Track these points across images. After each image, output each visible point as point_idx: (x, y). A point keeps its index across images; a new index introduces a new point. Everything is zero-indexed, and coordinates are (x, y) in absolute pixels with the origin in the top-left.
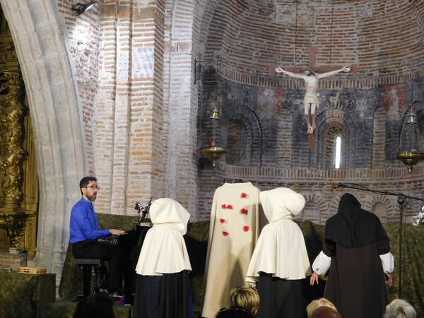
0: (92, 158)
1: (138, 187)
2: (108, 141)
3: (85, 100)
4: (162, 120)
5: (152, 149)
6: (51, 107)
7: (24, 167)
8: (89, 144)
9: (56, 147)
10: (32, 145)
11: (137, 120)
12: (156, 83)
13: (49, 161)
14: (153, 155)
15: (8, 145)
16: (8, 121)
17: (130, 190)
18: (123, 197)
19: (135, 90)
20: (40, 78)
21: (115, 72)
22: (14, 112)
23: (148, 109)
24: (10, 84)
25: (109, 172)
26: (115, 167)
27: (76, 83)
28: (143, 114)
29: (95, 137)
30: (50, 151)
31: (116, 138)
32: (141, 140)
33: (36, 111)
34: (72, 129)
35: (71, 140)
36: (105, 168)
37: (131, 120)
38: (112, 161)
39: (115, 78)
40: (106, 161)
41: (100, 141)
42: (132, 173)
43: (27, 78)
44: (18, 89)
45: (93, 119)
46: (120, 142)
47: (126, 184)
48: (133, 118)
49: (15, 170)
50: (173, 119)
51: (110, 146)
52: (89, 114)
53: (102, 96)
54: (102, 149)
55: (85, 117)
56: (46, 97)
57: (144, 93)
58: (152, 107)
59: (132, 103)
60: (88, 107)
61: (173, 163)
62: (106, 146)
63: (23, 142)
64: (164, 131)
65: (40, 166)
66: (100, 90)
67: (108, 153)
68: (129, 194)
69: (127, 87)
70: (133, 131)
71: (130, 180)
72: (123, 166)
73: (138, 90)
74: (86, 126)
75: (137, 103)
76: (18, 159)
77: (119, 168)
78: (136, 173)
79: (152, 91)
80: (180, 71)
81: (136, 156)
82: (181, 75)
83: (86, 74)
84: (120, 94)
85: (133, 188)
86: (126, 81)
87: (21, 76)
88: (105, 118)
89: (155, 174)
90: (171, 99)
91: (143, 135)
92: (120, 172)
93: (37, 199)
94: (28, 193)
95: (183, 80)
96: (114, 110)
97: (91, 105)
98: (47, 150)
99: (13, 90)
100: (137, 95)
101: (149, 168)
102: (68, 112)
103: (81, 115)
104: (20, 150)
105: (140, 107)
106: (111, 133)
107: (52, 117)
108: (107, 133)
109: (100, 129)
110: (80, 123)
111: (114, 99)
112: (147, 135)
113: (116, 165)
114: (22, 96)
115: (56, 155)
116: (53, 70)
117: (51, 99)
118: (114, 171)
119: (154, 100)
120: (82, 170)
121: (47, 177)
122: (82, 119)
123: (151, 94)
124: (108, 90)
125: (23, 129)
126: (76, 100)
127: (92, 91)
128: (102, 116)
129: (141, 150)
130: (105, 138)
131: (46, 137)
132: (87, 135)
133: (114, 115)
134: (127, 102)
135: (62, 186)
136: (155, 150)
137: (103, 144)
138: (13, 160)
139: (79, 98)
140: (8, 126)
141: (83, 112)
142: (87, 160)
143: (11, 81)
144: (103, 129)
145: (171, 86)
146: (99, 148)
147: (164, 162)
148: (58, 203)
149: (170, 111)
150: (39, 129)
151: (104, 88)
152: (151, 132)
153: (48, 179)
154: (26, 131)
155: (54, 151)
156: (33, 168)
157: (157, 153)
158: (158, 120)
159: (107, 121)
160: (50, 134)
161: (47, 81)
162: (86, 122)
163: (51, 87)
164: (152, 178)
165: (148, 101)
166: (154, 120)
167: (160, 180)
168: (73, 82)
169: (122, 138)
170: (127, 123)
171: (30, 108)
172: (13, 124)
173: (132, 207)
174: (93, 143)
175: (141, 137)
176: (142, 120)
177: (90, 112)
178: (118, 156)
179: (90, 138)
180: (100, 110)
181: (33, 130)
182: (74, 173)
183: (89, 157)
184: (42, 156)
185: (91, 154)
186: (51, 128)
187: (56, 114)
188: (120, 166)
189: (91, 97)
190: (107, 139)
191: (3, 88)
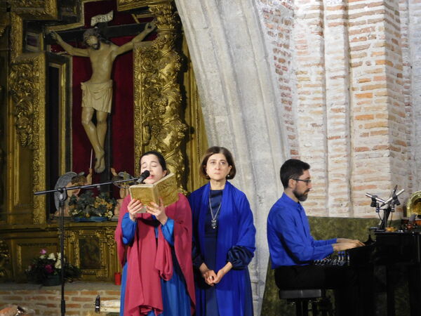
0: (293, 130)
1: (370, 172)
2: (316, 102)
3: (276, 39)
4: (401, 60)
5: (388, 108)
6: (226, 55)
7: (188, 152)
8: (286, 108)
9: (236, 117)
10: (199, 117)
11: (360, 64)
12: (388, 2)
13: (227, 139)
14: (391, 118)
15: (162, 119)
16: (160, 81)
17: (357, 177)
18: (346, 190)
19: (355, 16)
20: (204, 10)
22: (168, 66)
23: (377, 46)
24: (159, 23)
25: (322, 151)
26: (330, 142)
27: (260, 13)
28: (369, 54)
29: (295, 96)
30: (227, 122)
31: (329, 95)
32: (369, 96)
33: (202, 62)
34: (259, 85)
35: (259, 105)
36: (314, 144)
37: (350, 65)
38: (325, 132)
40: (316, 133)
41: (304, 102)
42: (359, 150)
43: (184, 10)
44: (171, 31)
45: (290, 68)
46: (335, 102)
47: (350, 168)
48: (353, 61)
49: (176, 158)
50: (418, 57)
51: (321, 109)
52: (284, 61)
53: (303, 29)
54: (308, 115)
55: (278, 66)
56: (216, 39)
57: (370, 19)
58: (382, 41)
59: (351, 38)
60: (283, 49)
62: (314, 110)
63: (184, 112)
64: (404, 79)
66: (298, 21)
67: (318, 120)
68: (355, 184)
69: (341, 12)
70: (355, 83)
71: (355, 161)
72: (344, 140)
73: (359, 15)
74: (281, 79)
75: (358, 36)
76: (178, 140)
77: (337, 144)
78: (365, 149)
79: (382, 16)
81: (363, 123)
84: (330, 25)
85: (363, 173)
86: (339, 2)
87: (175, 9)
88: (309, 65)
89: (395, 149)
90: (411, 26)
91: (372, 88)
92: (339, 150)
96: (323, 51)
97: (287, 46)
98: (224, 123)
99: (165, 31)
100: (358, 24)
101: (384, 140)
102: (251, 59)
103: (272, 62)
104: (180, 126)
105: (363, 43)
106: (320, 89)
107: (227, 71)
108: (312, 89)
109: (303, 83)
110: (271, 77)
111: (321, 34)
113: (332, 138)
114: (178, 40)
115: (237, 129)
117: (223, 40)
118: (330, 149)
119: (386, 29)
120: (279, 149)
122: (273, 69)
123: (380, 21)
124: (310, 20)
125: (183, 91)
126: (263, 40)
127: (287, 23)
128: (303, 63)
129: (370, 113)
130: (312, 96)
131: (220, 103)
132: (283, 95)
133: (323, 59)
134: (342, 36)
135: (249, 178)
136: (393, 111)
137: (309, 105)
138: (172, 142)
139: (266, 36)
140: (160, 89)
141: (275, 58)
142: (286, 133)
143: (159, 19)
144: (307, 83)
145: (411, 6)
146: (304, 113)
147: (408, 129)
149: (412, 45)
150: (208, 89)
151: (305, 17)
152: (384, 82)
154: (187, 95)
155: (234, 123)
156: (203, 152)
157: (397, 116)
158: (395, 62)
159: (314, 69)
160: (225, 97)
161: (215, 13)
162: (281, 73)
163: (222, 24)
164: (391, 155)
165: (377, 33)
166: (388, 63)
167: (403, 158)
168: (256, 11)
169: (338, 95)
170: (345, 70)
171: (192, 58)
172: (167, 87)
173: (361, 204)
174: (293, 105)
175: (369, 91)
176: (369, 64)
177: (286, 58)
178: (333, 124)
179: (288, 99)
180: (300, 53)
181: (200, 93)
182: (267, 155)
183: (288, 128)
184: (216, 132)
185: (292, 124)
186: (227, 88)
187: (233, 66)
188: (339, 140)
189: (285, 34)
190: (314, 99)
191: (147, 31)
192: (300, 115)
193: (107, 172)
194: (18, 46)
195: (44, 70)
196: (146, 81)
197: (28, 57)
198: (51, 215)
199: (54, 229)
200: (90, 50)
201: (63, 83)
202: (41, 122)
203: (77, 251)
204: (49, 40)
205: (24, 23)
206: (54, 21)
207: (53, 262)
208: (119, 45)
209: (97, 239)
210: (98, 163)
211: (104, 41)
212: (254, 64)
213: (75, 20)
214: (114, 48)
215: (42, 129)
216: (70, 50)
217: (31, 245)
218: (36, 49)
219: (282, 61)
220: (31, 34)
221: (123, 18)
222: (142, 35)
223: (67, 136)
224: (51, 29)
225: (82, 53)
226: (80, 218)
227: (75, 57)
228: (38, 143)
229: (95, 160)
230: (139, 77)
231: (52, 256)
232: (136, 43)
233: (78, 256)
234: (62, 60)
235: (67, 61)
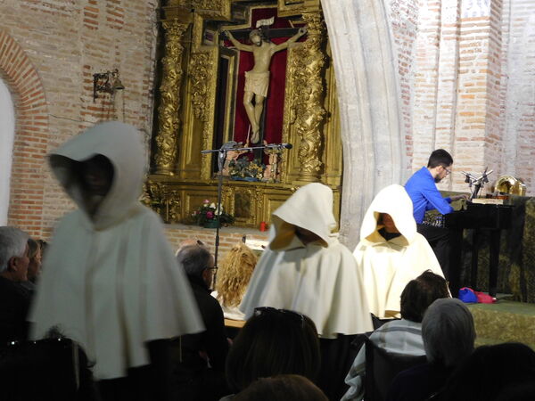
0: (409, 120)
1: (468, 158)
2: (429, 99)
3: (401, 46)
4: (500, 71)
5: (487, 108)
6: (361, 56)
7: (325, 131)
8: (406, 103)
9: (364, 105)
10: (336, 105)
11: (467, 71)
12: (493, 24)
13: (356, 123)
14: (488, 116)
15: (306, 104)
16: (307, 74)
17: (457, 161)
19: (465, 33)
20: (346, 19)
21: (440, 11)
23: (481, 57)
24: (309, 28)
25: (431, 138)
27: (390, 25)
28: (474, 64)
29: (413, 93)
30: (357, 110)
31: (440, 94)
32: (472, 97)
33: (340, 61)
34: (385, 83)
35: (384, 98)
36: (425, 132)
37: (459, 72)
38: (435, 123)
39: (439, 18)
40: (427, 124)
41: (419, 99)
42: (460, 139)
43: (330, 19)
44: (319, 35)
45: (411, 70)
46: (444, 100)
48: (462, 69)
49: (315, 136)
50: (514, 70)
51: (433, 105)
52: (406, 65)
53: (423, 40)
54: (422, 109)
55: (401, 69)
56: (353, 43)
57: (477, 37)
58: (486, 54)
59: (461, 50)
60: (406, 55)
61: (512, 128)
62: (427, 105)
63: (324, 100)
64: (502, 87)
65: (344, 130)
66: (420, 34)
67: (430, 113)
68: (455, 166)
69: (455, 29)
70: (461, 86)
71: (456, 148)
72: (449, 131)
73: (469, 32)
74: (403, 79)
75: (467, 49)
76: (318, 122)
77: (443, 134)
78: (465, 139)
79: (488, 34)
80: (523, 8)
81: (465, 118)
82: (526, 13)
83: (403, 14)
84: (445, 39)
85: (462, 158)
86: (454, 21)
87: (322, 18)
88: (426, 70)
89: (489, 141)
90: (511, 45)
91: (474, 91)
92: (444, 138)
93: (340, 170)
94: (329, 163)
95: (527, 19)
96: (438, 59)
97: (409, 53)
98: (353, 110)
99: (313, 35)
100: (468, 39)
101: (482, 133)
102: (380, 61)
103: (397, 65)
104: (320, 111)
105: (470, 55)
106: (434, 89)
107: (360, 69)
108: (428, 89)
109: (420, 83)
110: (394, 76)
111: (438, 45)
112: (480, 90)
113: (439, 129)
114: (323, 43)
115: (365, 116)
116: (362, 8)
117: (359, 44)
118: (437, 137)
119: (490, 45)
120: (397, 134)
121: (353, 143)
122: (397, 70)
123: (485, 38)
124: (430, 34)
125: (324, 84)
126: (391, 47)
127: (411, 35)
128: (421, 68)
129: (471, 111)
131: (353, 94)
132: (403, 91)
133: (437, 65)
134: (454, 48)
135: (371, 155)
136: (490, 110)
137: (424, 102)
138: (313, 123)
139: (393, 42)
140: (307, 80)
141: (399, 62)
142: (404, 122)
143: (310, 25)
144: (423, 83)
145: (512, 28)
146: (419, 108)
147: (501, 127)
148: (367, 176)
149: (509, 60)
150: (344, 83)
151: (425, 31)
152: (485, 87)
153: (355, 146)
154: (328, 87)
155: (363, 111)
156: (336, 132)
157: (493, 115)
158: (495, 72)
159: (429, 73)
160: (357, 90)
161: (354, 22)
162: (403, 75)
163: (359, 31)
164: (486, 145)
165: (482, 47)
166: (489, 72)
167: (495, 149)
168: (387, 23)
169: (447, 94)
170: (455, 75)
171: (333, 57)
172: (312, 78)
173: (459, 182)
174: (411, 101)
175: (472, 94)
176: (474, 72)
177: (408, 62)
178: (441, 117)
179: (407, 95)
180: (419, 59)
181: (337, 86)
182: (387, 138)
183: (405, 118)
184: (348, 117)
185: (408, 115)
186: (359, 83)
187: (365, 65)
188: (445, 131)
189: (408, 43)
190: (428, 97)
191: (300, 34)
192: (415, 108)
194: (198, 40)
195: (217, 60)
196: (295, 74)
197: (205, 49)
198: (215, 174)
199: (216, 185)
200: (254, 46)
201: (231, 71)
202: (212, 100)
203: (233, 203)
204: (223, 37)
205: (204, 21)
206: (228, 22)
207: (213, 210)
208: (277, 44)
209: (249, 195)
210: (254, 135)
211: (265, 40)
212: (382, 65)
213: (244, 22)
214: (273, 46)
215: (212, 106)
216: (239, 46)
217: (198, 195)
218: (211, 43)
219: (405, 65)
220: (208, 31)
221: (282, 22)
222: (296, 37)
223: (232, 113)
224: (225, 28)
225: (248, 48)
226: (237, 177)
227: (242, 51)
228: (208, 117)
229: (251, 133)
230: (291, 70)
231: (213, 205)
232: (291, 44)
233: (233, 207)
234: (232, 53)
235: (235, 54)
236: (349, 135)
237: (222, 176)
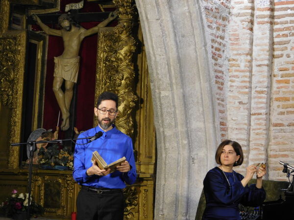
0: (223, 106)
1: (284, 144)
2: (244, 84)
3: (214, 31)
7: (137, 118)
8: (219, 88)
9: (178, 92)
10: (148, 90)
11: (282, 56)
13: (169, 110)
15: (118, 91)
16: (118, 59)
17: (273, 147)
18: (264, 157)
19: (279, 17)
20: (157, 4)
22: (125, 48)
24: (120, 13)
25: (245, 124)
26: (253, 117)
27: (203, 10)
28: (289, 48)
29: (227, 78)
30: (170, 96)
31: (254, 80)
32: (287, 82)
33: (153, 47)
34: (198, 68)
35: (197, 84)
36: (239, 118)
37: (273, 56)
38: (249, 109)
40: (242, 109)
41: (233, 84)
42: (276, 125)
43: (142, 4)
44: (130, 20)
45: (224, 55)
46: (258, 85)
47: (268, 139)
48: (276, 53)
49: (127, 122)
51: (247, 90)
53: (236, 25)
54: (237, 94)
55: (214, 54)
56: (165, 28)
59: (275, 34)
60: (219, 40)
62: (242, 90)
63: (136, 86)
65: (157, 116)
66: (233, 18)
67: (244, 99)
68: (271, 153)
69: (268, 13)
70: (276, 71)
71: (272, 134)
72: (264, 116)
73: (283, 16)
74: (216, 64)
75: (281, 33)
76: (130, 108)
77: (259, 119)
78: (281, 125)
81: (281, 103)
84: (259, 23)
85: (278, 144)
86: (267, 5)
87: (134, 2)
88: (240, 54)
91: (290, 75)
92: (259, 124)
93: (154, 158)
94: (142, 151)
96: (251, 43)
97: (222, 38)
98: (167, 97)
99: (124, 20)
100: (282, 23)
102: (193, 47)
103: (210, 50)
104: (132, 97)
105: (285, 39)
106: (248, 74)
107: (173, 55)
108: (242, 74)
109: (234, 68)
110: (208, 62)
111: (251, 29)
113: (255, 114)
114: (135, 27)
115: (178, 102)
117: (171, 30)
118: (252, 123)
120: (211, 121)
121: (166, 130)
122: (210, 56)
124: (243, 18)
125: (136, 69)
126: (204, 32)
127: (224, 19)
128: (235, 52)
129: (287, 96)
130: (240, 80)
131: (166, 80)
132: (217, 77)
133: (251, 50)
134: (268, 32)
135: (185, 142)
137: (238, 87)
138: (125, 109)
139: (206, 29)
140: (118, 66)
141: (212, 47)
142: (218, 108)
143: (121, 10)
144: (238, 68)
146: (233, 93)
148: (181, 163)
150: (157, 69)
151: (238, 15)
153: (168, 133)
154: (140, 72)
155: (176, 97)
156: (149, 119)
159: (243, 57)
160: (170, 76)
161: (166, 7)
162: (216, 60)
163: (171, 17)
168: (200, 8)
169: (262, 80)
170: (269, 60)
171: (145, 43)
172: (124, 64)
173: (275, 169)
174: (225, 86)
175: (287, 78)
176: (288, 56)
177: (221, 47)
178: (257, 103)
179: (220, 80)
180: (233, 44)
181: (150, 71)
182: (201, 125)
183: (219, 104)
184: (161, 104)
185: (223, 101)
186: (172, 68)
187: (178, 51)
188: (260, 116)
189: (221, 28)
190: (242, 82)
191: (111, 19)
192: (230, 94)
193: (70, 130)
194: (5, 24)
195: (24, 45)
196: (107, 59)
197: (13, 34)
198: (23, 162)
199: (25, 174)
200: (63, 31)
201: (39, 56)
202: (20, 86)
203: (42, 193)
204: (30, 21)
205: (11, 6)
206: (36, 6)
207: (22, 201)
208: (87, 28)
209: (59, 184)
210: (64, 123)
211: (75, 25)
212: (194, 51)
213: (52, 6)
214: (83, 30)
215: (20, 92)
217: (5, 185)
218: (19, 27)
219: (218, 49)
220: (16, 15)
221: (92, 7)
222: (106, 22)
223: (40, 100)
224: (33, 12)
225: (57, 33)
226: (47, 166)
227: (50, 36)
228: (16, 103)
229: (61, 120)
230: (102, 55)
231: (21, 196)
232: (101, 28)
233: (43, 197)
234: (40, 38)
235: (44, 39)
236: (163, 121)
237: (32, 165)
